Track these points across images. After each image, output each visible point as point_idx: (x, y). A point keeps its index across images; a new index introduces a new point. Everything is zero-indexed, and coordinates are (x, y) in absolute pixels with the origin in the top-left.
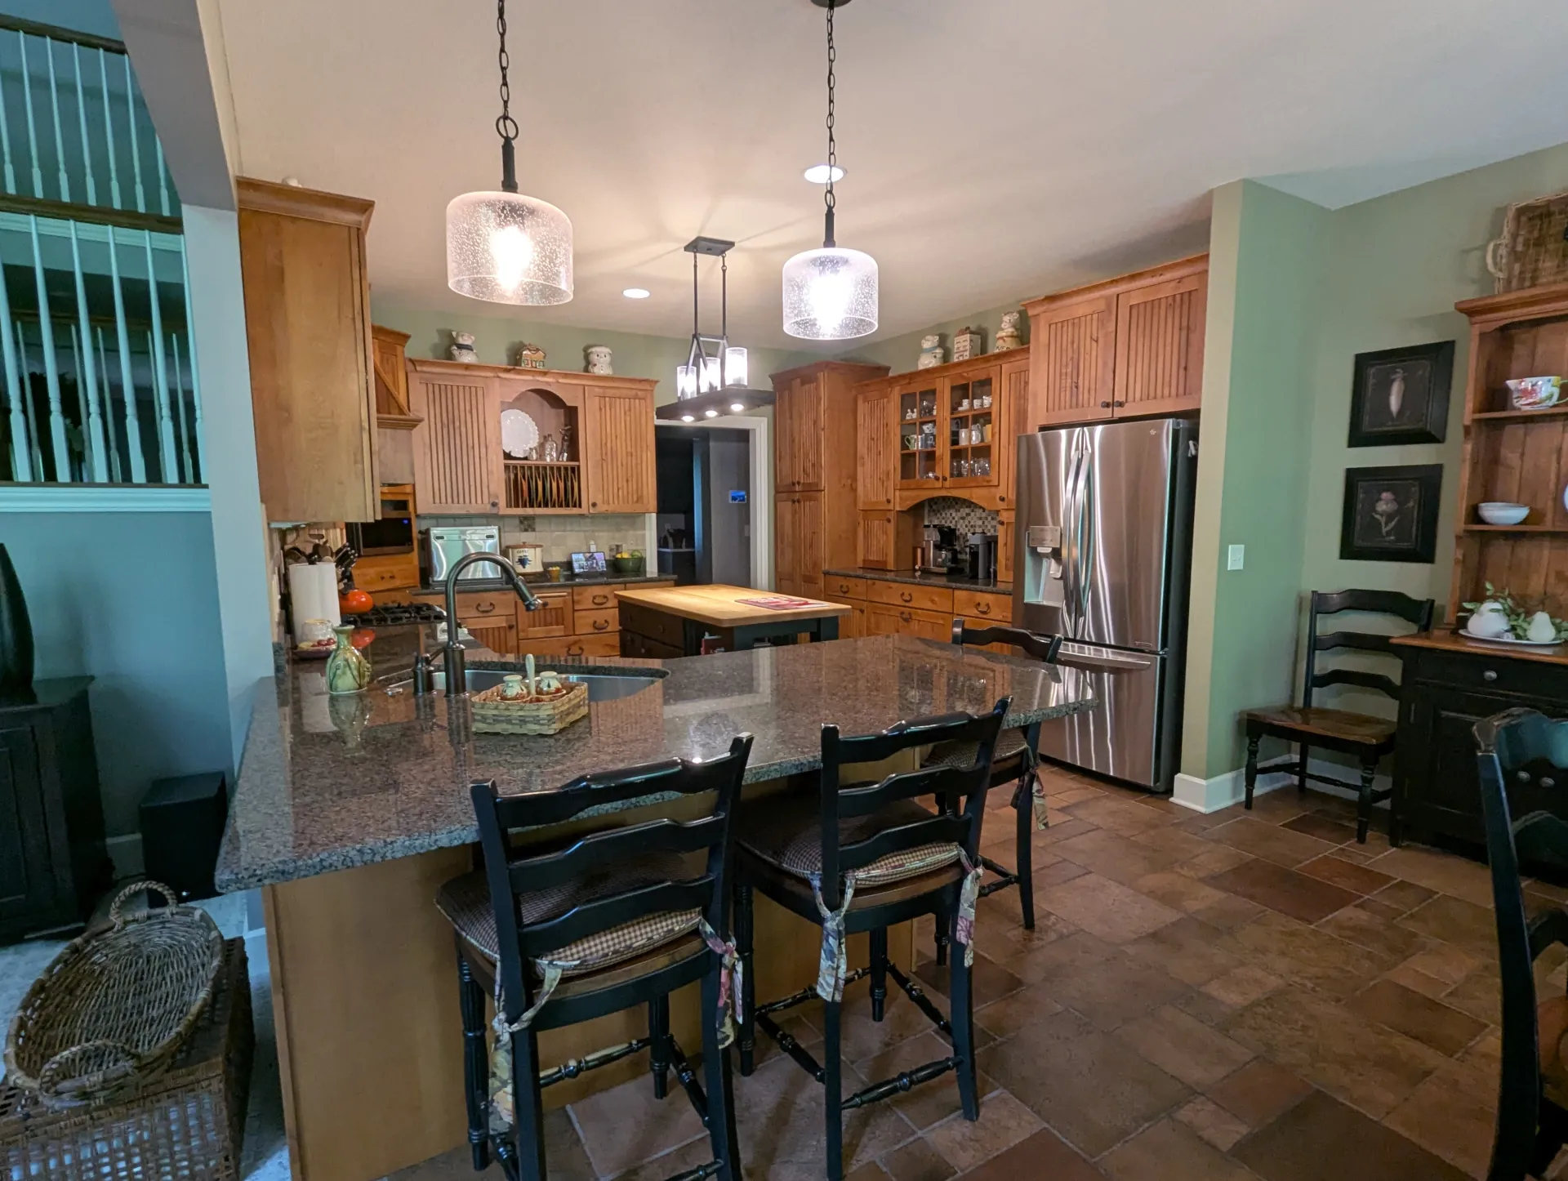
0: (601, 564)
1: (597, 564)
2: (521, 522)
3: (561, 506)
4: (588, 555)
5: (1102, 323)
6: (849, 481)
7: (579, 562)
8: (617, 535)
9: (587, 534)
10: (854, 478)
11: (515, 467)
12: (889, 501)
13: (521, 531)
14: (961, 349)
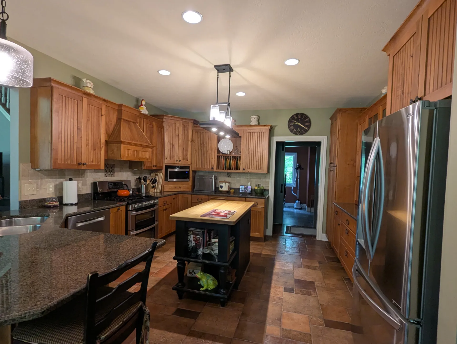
0: (249, 190)
1: (248, 190)
2: (227, 174)
3: (235, 169)
4: (246, 186)
5: (415, 42)
7: (242, 188)
8: (259, 180)
9: (248, 179)
10: (355, 161)
11: (224, 157)
13: (227, 177)
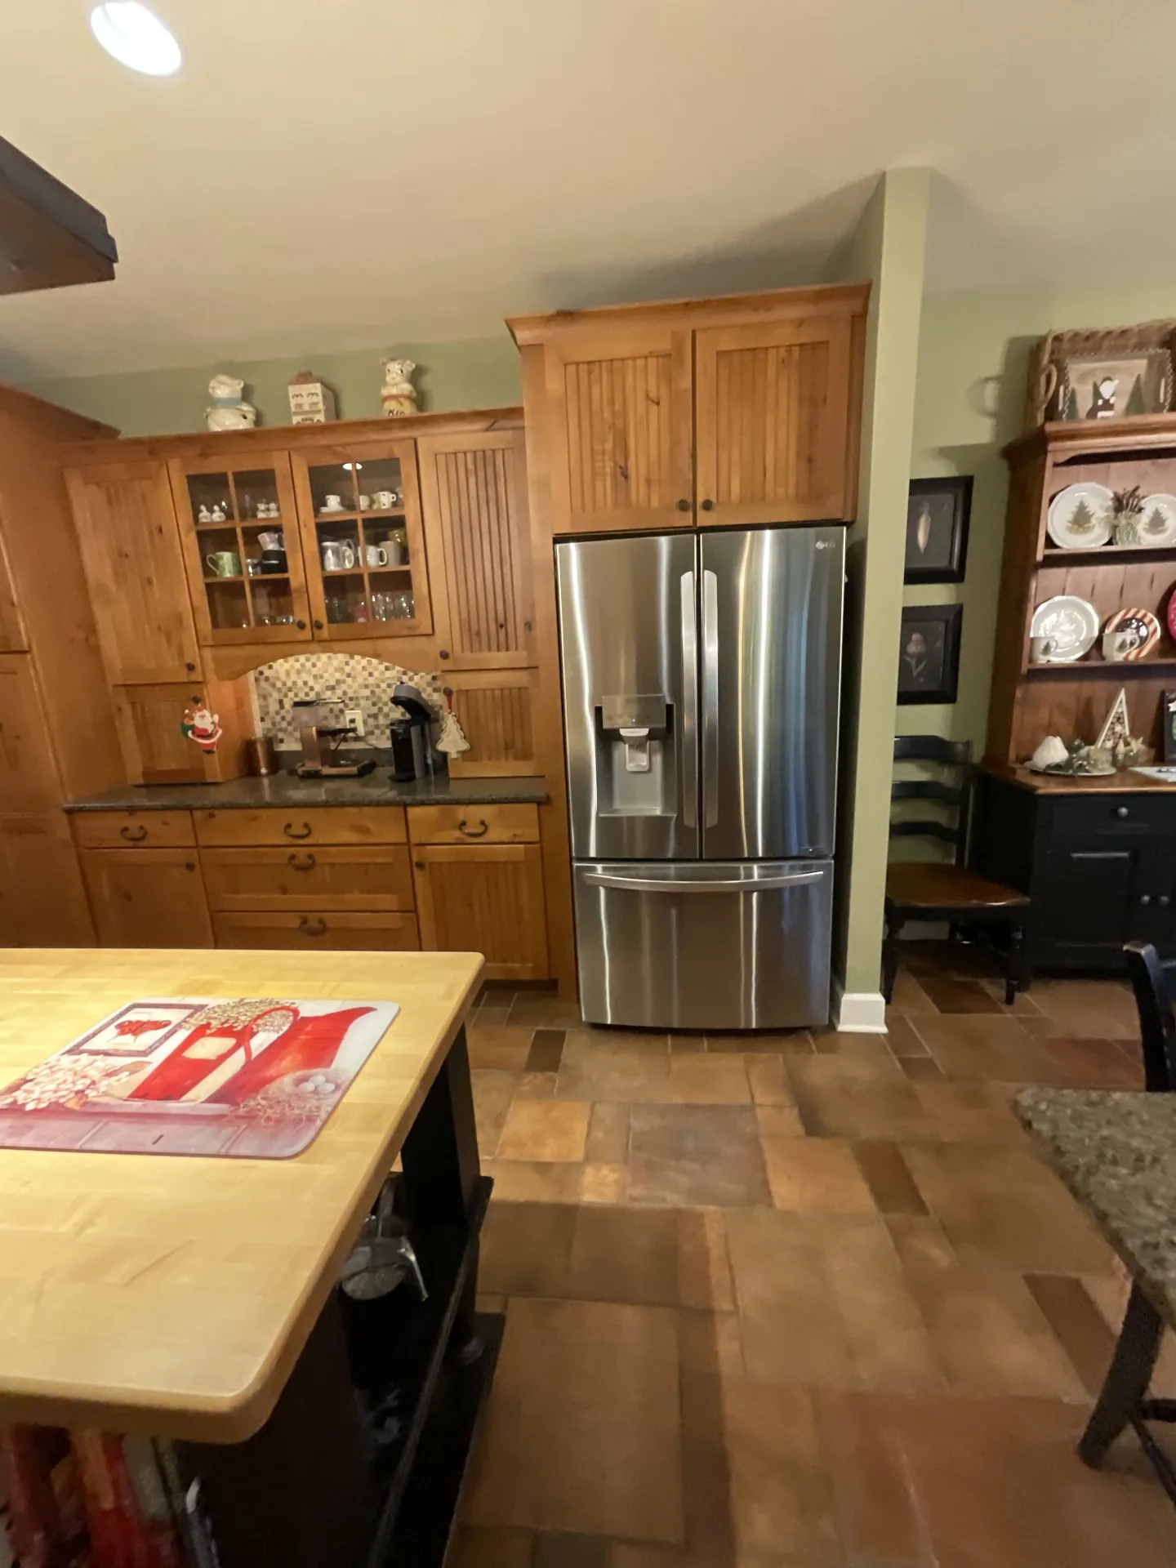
5: (668, 377)
6: (82, 635)
10: (91, 629)
12: (191, 668)
14: (306, 408)
